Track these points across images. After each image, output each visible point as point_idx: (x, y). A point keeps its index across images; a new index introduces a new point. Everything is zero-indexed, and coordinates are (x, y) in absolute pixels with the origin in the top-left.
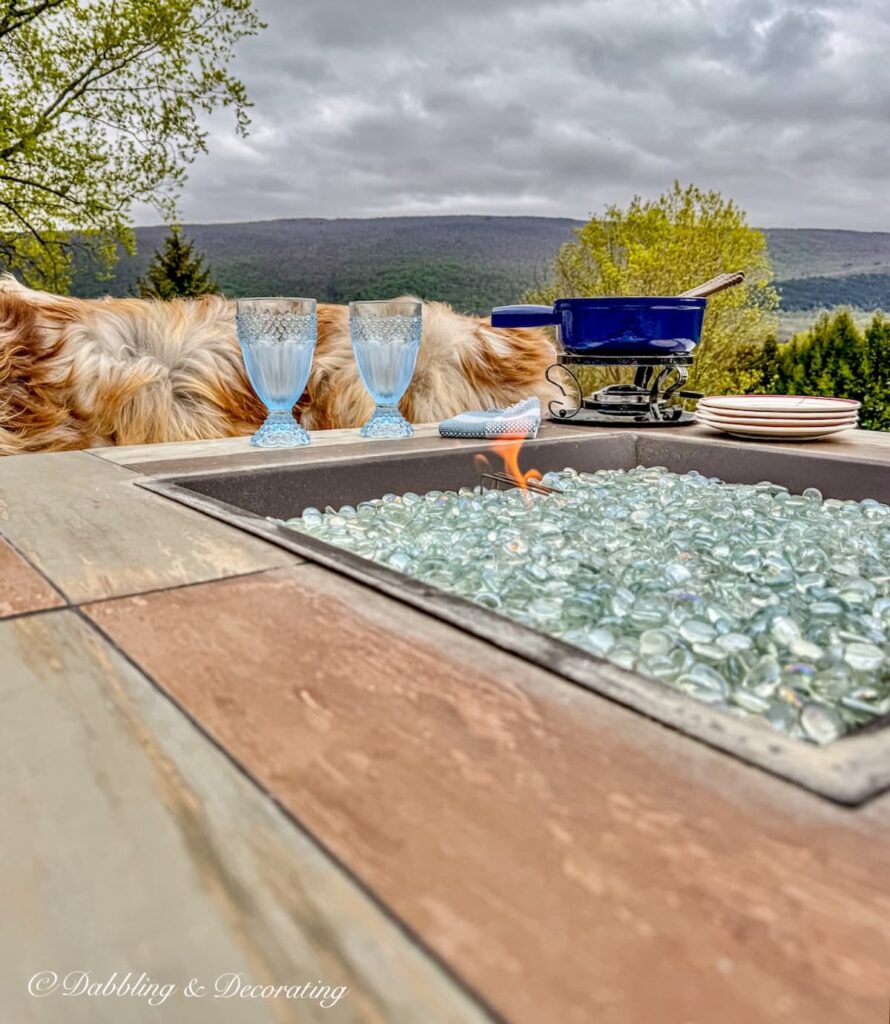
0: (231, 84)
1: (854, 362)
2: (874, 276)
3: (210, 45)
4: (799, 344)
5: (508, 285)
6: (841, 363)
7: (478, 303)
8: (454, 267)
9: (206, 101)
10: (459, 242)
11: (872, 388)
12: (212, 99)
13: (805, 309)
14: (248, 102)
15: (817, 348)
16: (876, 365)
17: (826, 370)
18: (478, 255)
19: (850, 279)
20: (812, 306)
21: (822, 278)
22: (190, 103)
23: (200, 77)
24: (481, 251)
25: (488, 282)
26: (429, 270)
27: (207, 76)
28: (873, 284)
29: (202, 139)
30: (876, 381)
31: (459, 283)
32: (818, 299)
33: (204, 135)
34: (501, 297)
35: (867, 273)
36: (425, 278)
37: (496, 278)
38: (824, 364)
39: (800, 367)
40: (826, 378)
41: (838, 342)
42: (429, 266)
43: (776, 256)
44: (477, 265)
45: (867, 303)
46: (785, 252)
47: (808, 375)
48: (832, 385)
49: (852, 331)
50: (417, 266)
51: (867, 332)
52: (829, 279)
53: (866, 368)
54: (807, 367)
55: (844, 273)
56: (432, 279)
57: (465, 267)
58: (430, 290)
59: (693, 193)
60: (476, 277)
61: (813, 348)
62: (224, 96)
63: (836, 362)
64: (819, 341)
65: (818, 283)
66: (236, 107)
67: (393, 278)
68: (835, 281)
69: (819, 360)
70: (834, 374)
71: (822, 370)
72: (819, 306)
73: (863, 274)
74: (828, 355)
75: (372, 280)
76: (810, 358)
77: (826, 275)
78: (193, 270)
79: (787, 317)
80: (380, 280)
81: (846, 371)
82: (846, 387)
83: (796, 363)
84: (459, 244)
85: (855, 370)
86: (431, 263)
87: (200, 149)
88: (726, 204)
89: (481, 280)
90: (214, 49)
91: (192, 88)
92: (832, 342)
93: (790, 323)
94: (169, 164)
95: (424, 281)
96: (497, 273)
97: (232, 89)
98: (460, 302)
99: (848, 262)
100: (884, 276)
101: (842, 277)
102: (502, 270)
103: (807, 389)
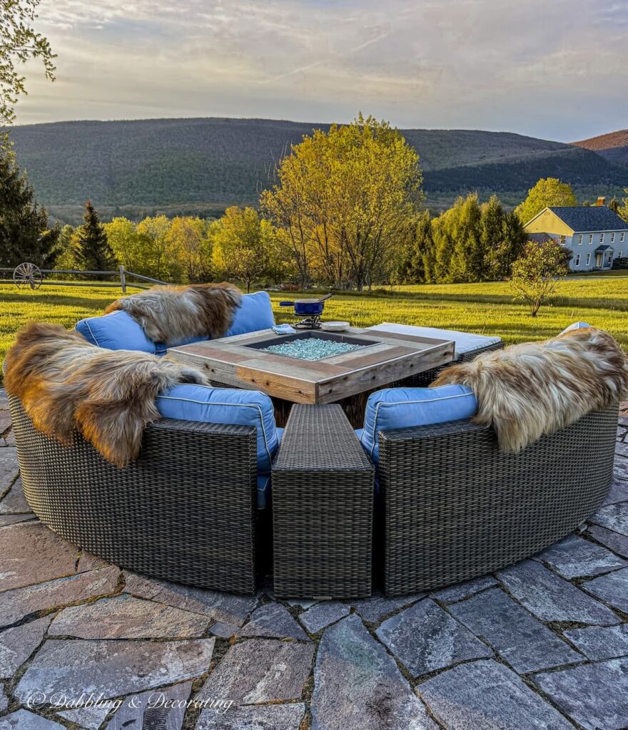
0: (39, 39)
1: (478, 233)
2: (499, 165)
3: (17, 7)
5: (246, 174)
6: (470, 234)
7: (225, 188)
8: (205, 160)
9: (20, 52)
10: (206, 139)
11: (488, 250)
12: (25, 51)
13: (454, 191)
14: (52, 54)
16: (491, 235)
17: (460, 239)
19: (484, 167)
21: (465, 167)
23: (13, 34)
25: (232, 171)
26: (185, 162)
27: (18, 33)
28: (499, 171)
29: (21, 83)
30: (491, 245)
31: (209, 173)
32: (463, 183)
33: (22, 80)
34: (241, 183)
35: (495, 163)
36: (183, 168)
37: (236, 168)
38: (460, 233)
39: (444, 237)
40: (459, 244)
42: (184, 159)
43: (435, 151)
44: (221, 159)
45: (495, 185)
46: (441, 147)
47: (449, 242)
50: (176, 159)
51: (487, 212)
52: (470, 168)
53: (485, 237)
54: (449, 237)
55: (480, 163)
56: (187, 169)
58: (187, 178)
59: (371, 122)
60: (221, 168)
61: (453, 224)
62: (33, 50)
63: (467, 233)
64: (457, 219)
65: (463, 171)
66: (43, 58)
67: (158, 169)
68: (474, 169)
70: (465, 242)
71: (457, 238)
73: (493, 164)
74: (462, 228)
75: (140, 171)
76: (451, 231)
77: (468, 165)
79: (443, 196)
80: (147, 171)
82: (472, 250)
83: (442, 235)
84: (206, 141)
85: (478, 239)
86: (186, 157)
87: (20, 90)
89: (226, 170)
90: (21, 9)
91: (8, 42)
92: (465, 219)
93: (445, 201)
95: (182, 171)
96: (237, 164)
97: (39, 44)
98: (211, 188)
99: (483, 155)
100: (507, 165)
101: (479, 166)
102: (241, 162)
103: (448, 253)
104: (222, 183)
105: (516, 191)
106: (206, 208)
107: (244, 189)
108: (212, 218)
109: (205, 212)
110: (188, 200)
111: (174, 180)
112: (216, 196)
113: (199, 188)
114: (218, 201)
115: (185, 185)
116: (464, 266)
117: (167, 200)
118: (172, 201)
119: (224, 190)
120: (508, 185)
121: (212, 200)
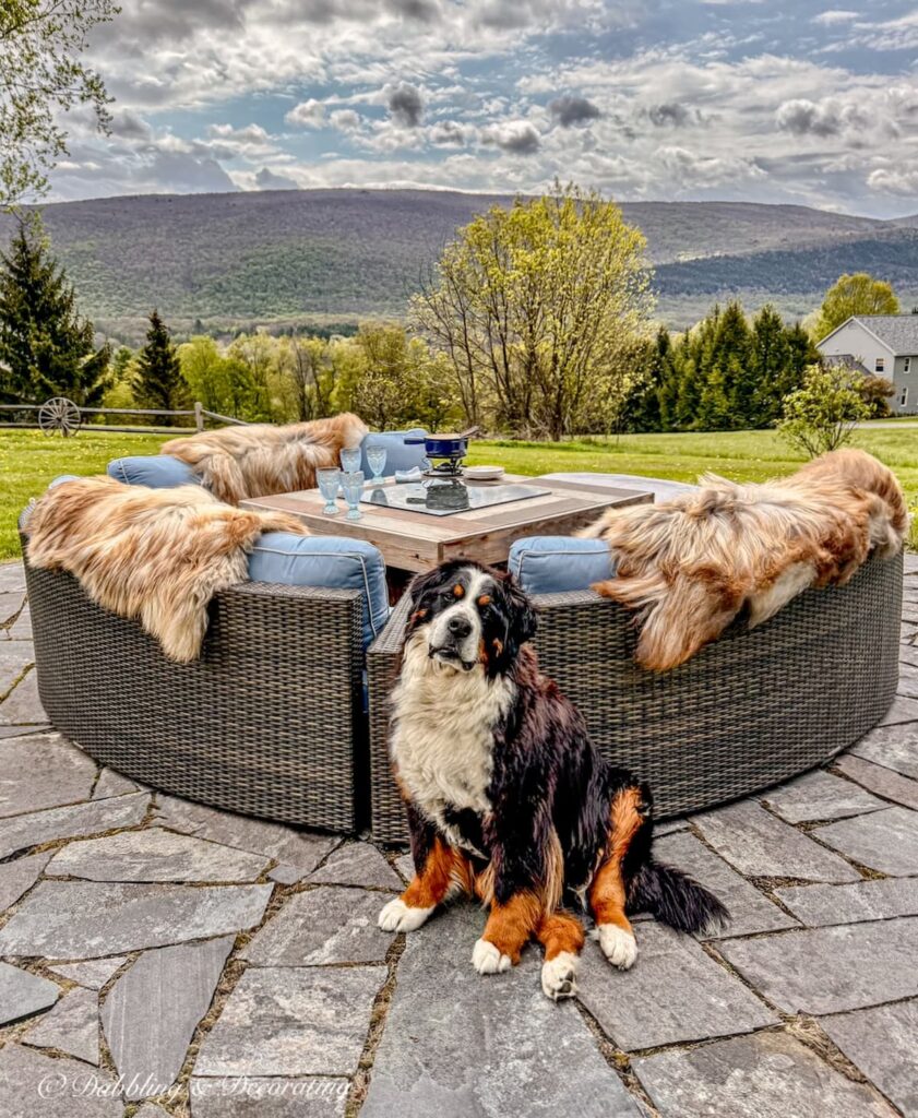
0: (89, 77)
1: (744, 356)
2: (780, 254)
3: (60, 34)
4: (691, 338)
5: (391, 271)
6: (731, 356)
7: (359, 292)
8: (329, 250)
9: (62, 97)
10: (332, 220)
11: (761, 382)
12: (69, 96)
13: (709, 293)
14: (108, 97)
15: (708, 343)
16: (764, 358)
17: (716, 365)
18: (355, 234)
19: (754, 257)
20: (716, 288)
21: (726, 257)
22: (44, 99)
23: (53, 72)
24: (358, 230)
25: (369, 267)
26: (300, 253)
27: (61, 69)
28: (779, 262)
29: (62, 140)
30: (764, 374)
31: (335, 270)
32: (722, 281)
33: (63, 136)
34: (383, 285)
35: (773, 250)
36: (296, 263)
37: (376, 262)
38: (715, 356)
39: (691, 362)
40: (715, 373)
41: (729, 335)
42: (299, 249)
43: (679, 233)
44: (354, 249)
45: (773, 284)
46: (689, 228)
47: (699, 371)
48: (721, 380)
49: (741, 323)
50: (286, 250)
51: (756, 324)
52: (734, 258)
53: (753, 361)
54: (698, 361)
55: (749, 250)
56: (303, 264)
57: (340, 250)
58: (303, 277)
60: (354, 262)
61: (704, 342)
62: (81, 93)
63: (726, 355)
64: (709, 334)
65: (722, 262)
66: (95, 104)
67: (260, 264)
68: (740, 260)
69: (709, 355)
70: (723, 369)
71: (712, 364)
72: (723, 289)
73: (769, 252)
74: (718, 349)
75: (233, 267)
76: (701, 352)
77: (731, 254)
78: (46, 275)
79: (691, 301)
80: (244, 267)
81: (735, 365)
82: (735, 381)
83: (687, 358)
84: (333, 223)
85: (743, 364)
86: (302, 245)
87: (60, 150)
89: (360, 265)
90: (65, 37)
91: (46, 83)
92: (722, 335)
93: (694, 308)
94: (31, 172)
95: (295, 267)
96: (378, 257)
97: (90, 84)
98: (338, 292)
99: (754, 238)
100: (791, 254)
101: (746, 254)
102: (383, 254)
103: (698, 385)
104: (355, 285)
105: (805, 292)
106: (330, 322)
107: (388, 294)
108: (340, 337)
109: (329, 327)
110: (303, 310)
111: (284, 280)
112: (345, 303)
113: (320, 292)
114: (348, 311)
115: (300, 288)
116: (723, 405)
117: (273, 311)
118: (279, 311)
119: (358, 295)
120: (795, 284)
121: (339, 310)
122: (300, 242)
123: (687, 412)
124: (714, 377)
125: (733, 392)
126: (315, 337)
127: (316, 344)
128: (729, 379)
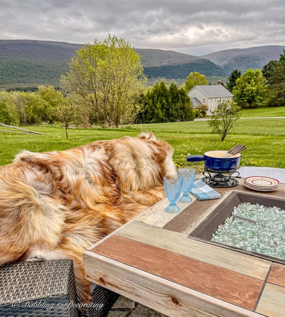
1: (166, 97)
2: (169, 66)
4: (150, 92)
5: (46, 69)
6: (163, 98)
7: (36, 76)
8: (24, 61)
10: (24, 51)
11: (172, 107)
15: (156, 94)
16: (173, 99)
17: (159, 101)
18: (33, 56)
19: (162, 67)
20: (151, 77)
21: (153, 67)
24: (33, 55)
25: (39, 68)
26: (13, 63)
28: (169, 69)
30: (173, 104)
31: (27, 68)
32: (152, 75)
34: (44, 74)
35: (167, 65)
37: (41, 66)
38: (158, 98)
39: (151, 100)
40: (159, 104)
41: (162, 91)
42: (13, 61)
44: (33, 61)
45: (167, 76)
47: (153, 103)
48: (160, 106)
49: (165, 87)
50: (9, 61)
51: (170, 88)
52: (155, 67)
53: (170, 100)
54: (153, 100)
55: (160, 65)
56: (15, 66)
57: (28, 61)
58: (15, 71)
59: (115, 39)
60: (33, 66)
61: (154, 94)
63: (161, 98)
64: (156, 91)
65: (152, 68)
68: (157, 68)
69: (156, 98)
70: (161, 103)
71: (157, 101)
72: (153, 77)
73: (165, 66)
74: (159, 96)
76: (154, 97)
77: (154, 66)
81: (164, 101)
82: (164, 106)
83: (149, 99)
84: (24, 52)
85: (167, 101)
86: (14, 60)
88: (126, 43)
89: (36, 67)
92: (160, 91)
95: (12, 67)
96: (41, 64)
98: (28, 76)
99: (161, 61)
100: (172, 66)
101: (159, 66)
102: (43, 63)
103: (153, 108)
104: (34, 74)
105: (176, 78)
106: (27, 86)
107: (46, 77)
108: (30, 91)
109: (26, 88)
110: (17, 82)
111: (9, 72)
112: (31, 80)
113: (22, 76)
114: (32, 83)
115: (15, 75)
116: (161, 114)
117: (6, 83)
118: (8, 83)
119: (36, 77)
120: (173, 76)
121: (30, 82)
122: (13, 59)
123: (151, 117)
124: (159, 105)
125: (164, 110)
126: (23, 92)
127: (23, 94)
128: (163, 106)
